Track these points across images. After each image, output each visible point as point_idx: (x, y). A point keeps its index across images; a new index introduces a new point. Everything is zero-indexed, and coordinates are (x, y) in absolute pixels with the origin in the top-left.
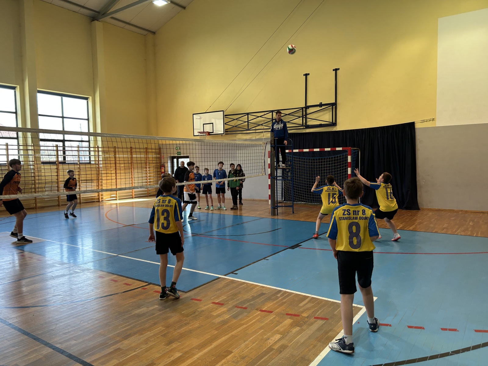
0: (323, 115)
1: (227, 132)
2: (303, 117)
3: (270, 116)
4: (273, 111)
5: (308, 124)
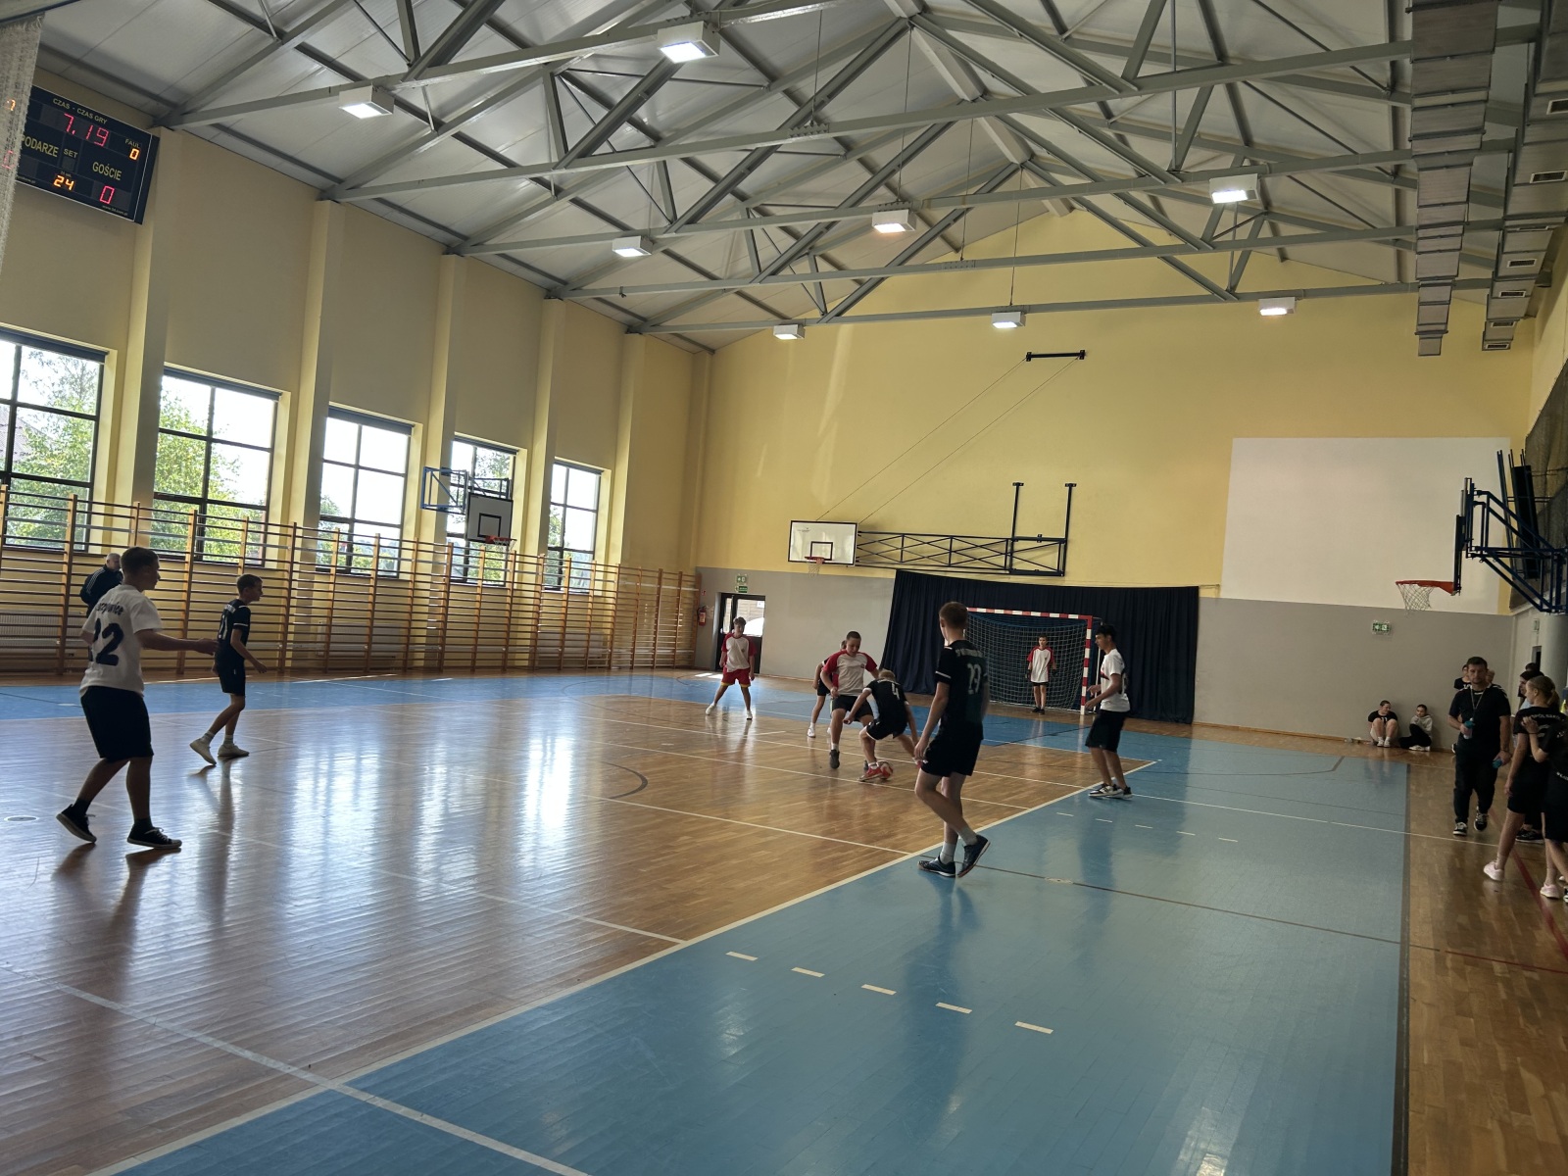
0: (1043, 556)
1: (858, 562)
2: (1006, 554)
3: (946, 544)
4: (952, 537)
5: (1014, 567)
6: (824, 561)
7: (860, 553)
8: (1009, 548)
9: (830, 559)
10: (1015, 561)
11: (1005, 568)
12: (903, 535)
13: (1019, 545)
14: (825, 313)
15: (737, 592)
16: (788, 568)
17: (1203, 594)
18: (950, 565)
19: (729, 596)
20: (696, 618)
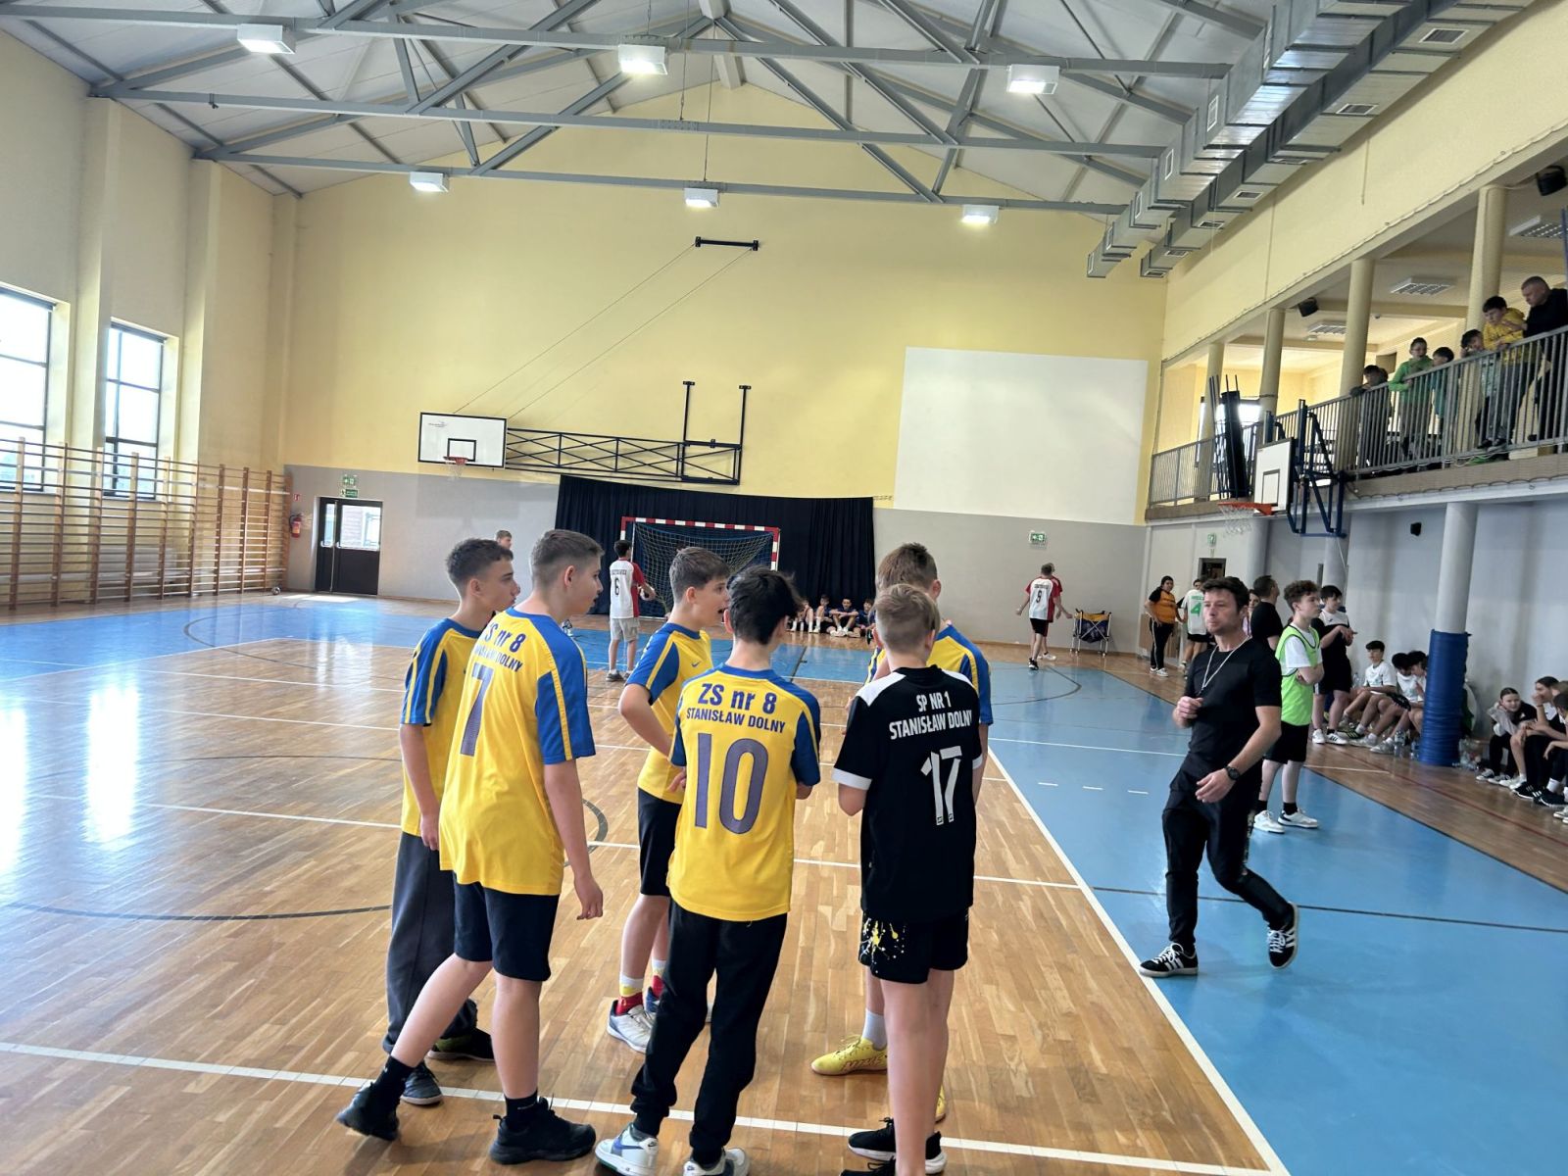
0: (718, 461)
1: (507, 464)
2: (678, 460)
3: (612, 446)
4: (618, 439)
5: (687, 473)
6: (466, 462)
7: (510, 454)
8: (681, 452)
9: (474, 460)
10: (686, 465)
11: (677, 475)
12: (561, 435)
13: (691, 450)
14: (477, 163)
15: (344, 497)
16: (416, 469)
17: (877, 505)
18: (616, 471)
19: (332, 501)
20: (287, 528)
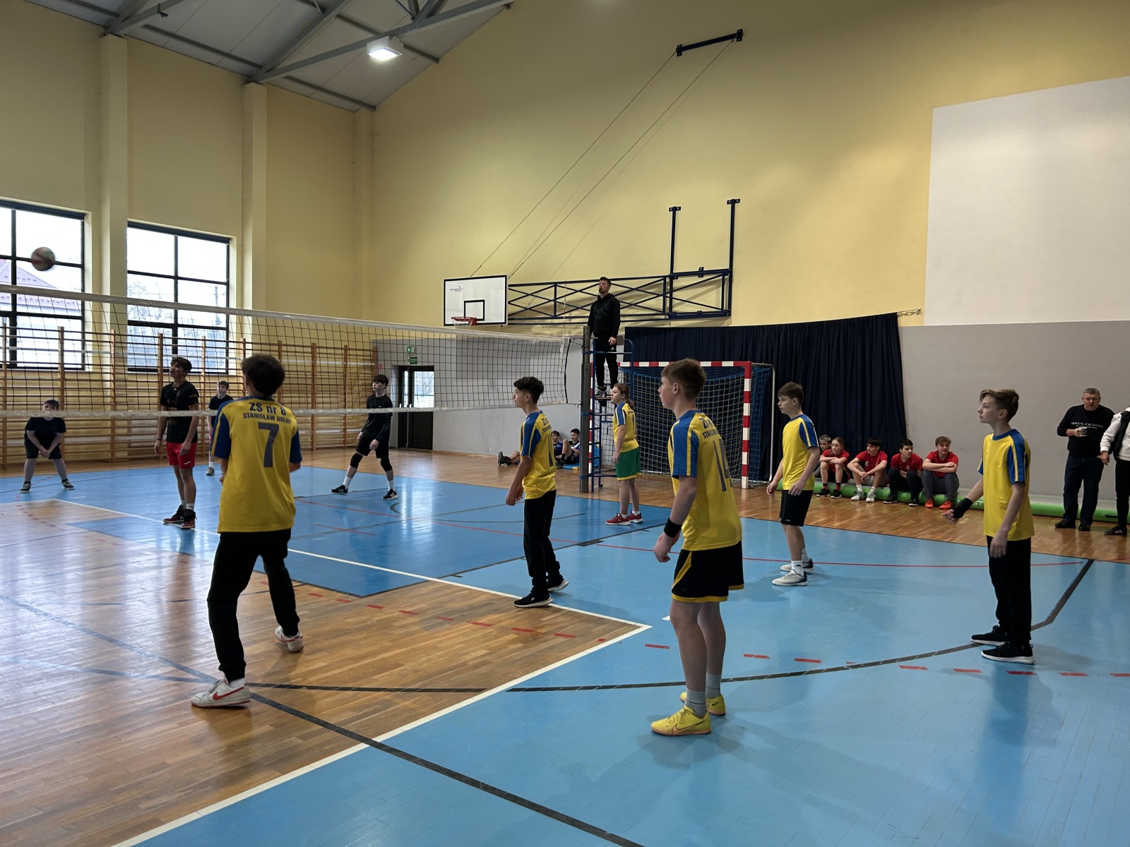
0: (705, 293)
1: (513, 319)
2: (664, 295)
5: (674, 309)
6: (474, 322)
7: (512, 309)
8: (668, 286)
9: (483, 320)
10: (675, 302)
11: (663, 313)
13: (678, 283)
17: (903, 322)
